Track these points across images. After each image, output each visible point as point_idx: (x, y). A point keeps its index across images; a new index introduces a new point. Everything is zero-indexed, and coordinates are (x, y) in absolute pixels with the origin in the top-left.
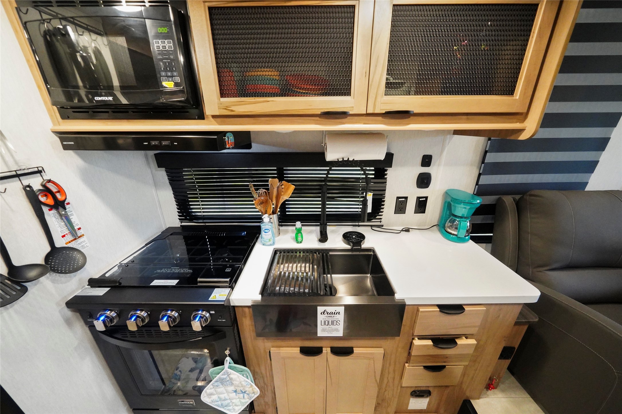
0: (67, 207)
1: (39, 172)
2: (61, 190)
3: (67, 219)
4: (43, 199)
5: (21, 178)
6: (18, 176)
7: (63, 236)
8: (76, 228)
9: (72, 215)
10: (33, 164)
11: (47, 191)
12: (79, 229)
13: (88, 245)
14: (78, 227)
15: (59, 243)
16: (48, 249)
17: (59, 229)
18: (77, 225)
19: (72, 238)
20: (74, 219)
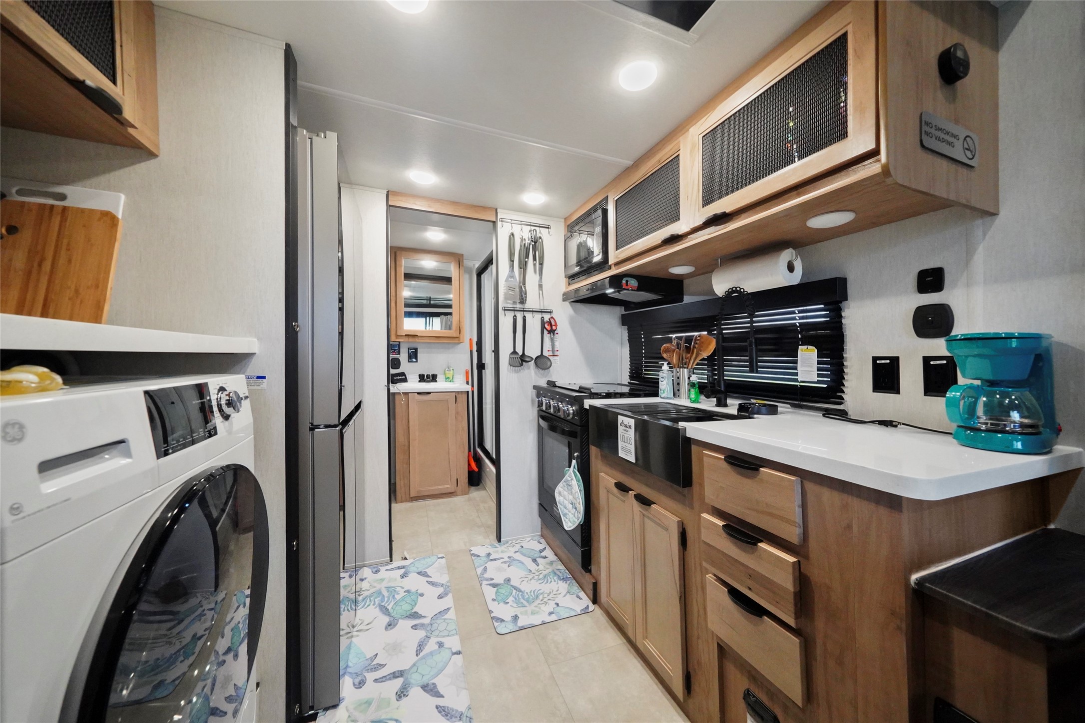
0: (556, 335)
1: (550, 312)
2: (556, 325)
3: (552, 340)
4: (546, 326)
5: (543, 313)
6: (542, 312)
7: (548, 351)
8: (556, 349)
9: (557, 341)
10: (549, 308)
11: (550, 323)
12: (557, 351)
13: (558, 363)
14: (557, 349)
15: (546, 353)
16: (540, 354)
17: (548, 346)
18: (557, 348)
19: (552, 354)
20: (557, 344)
